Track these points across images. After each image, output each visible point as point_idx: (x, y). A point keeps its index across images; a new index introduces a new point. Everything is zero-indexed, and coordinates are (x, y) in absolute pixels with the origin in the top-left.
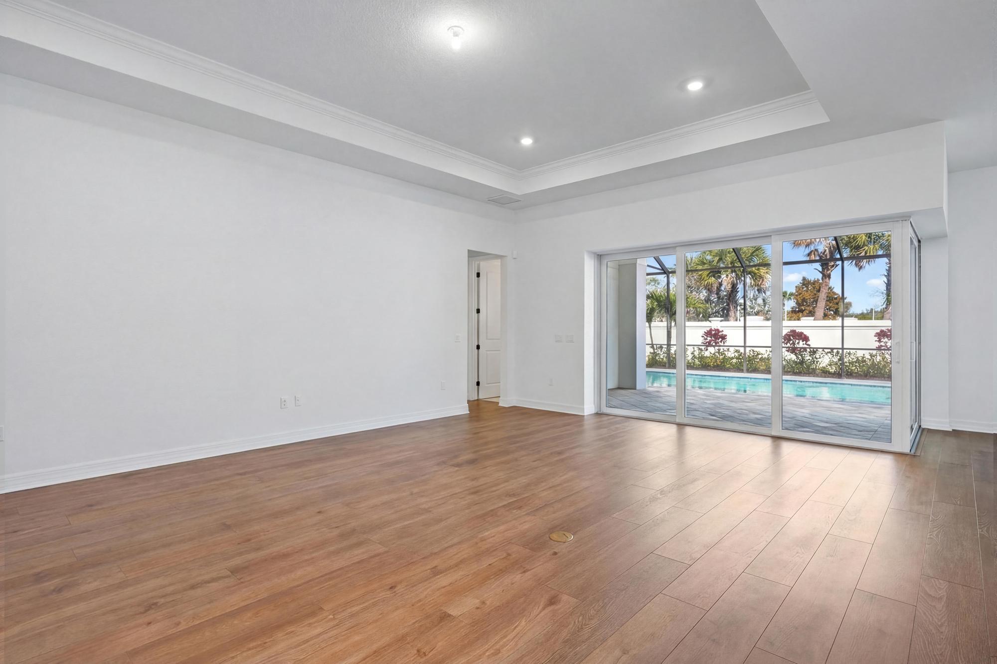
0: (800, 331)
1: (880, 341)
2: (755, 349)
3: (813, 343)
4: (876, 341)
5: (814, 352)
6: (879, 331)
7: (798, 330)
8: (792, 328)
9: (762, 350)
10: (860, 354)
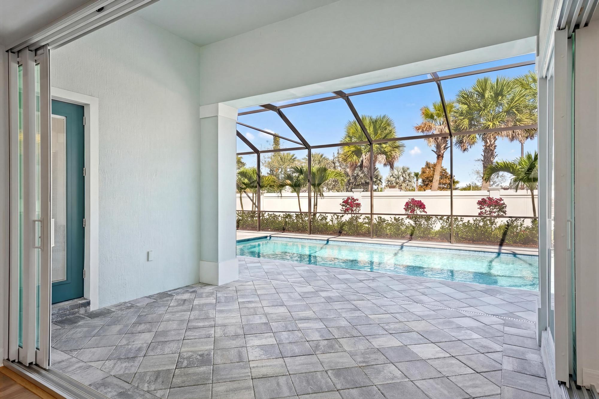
0: (419, 199)
1: (481, 208)
2: (383, 216)
3: (429, 211)
4: (478, 208)
5: (428, 218)
6: (480, 200)
7: (417, 199)
8: (412, 197)
9: (387, 217)
10: (466, 220)
